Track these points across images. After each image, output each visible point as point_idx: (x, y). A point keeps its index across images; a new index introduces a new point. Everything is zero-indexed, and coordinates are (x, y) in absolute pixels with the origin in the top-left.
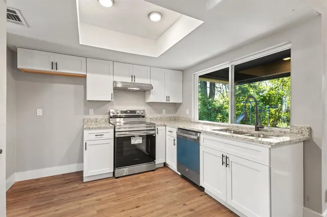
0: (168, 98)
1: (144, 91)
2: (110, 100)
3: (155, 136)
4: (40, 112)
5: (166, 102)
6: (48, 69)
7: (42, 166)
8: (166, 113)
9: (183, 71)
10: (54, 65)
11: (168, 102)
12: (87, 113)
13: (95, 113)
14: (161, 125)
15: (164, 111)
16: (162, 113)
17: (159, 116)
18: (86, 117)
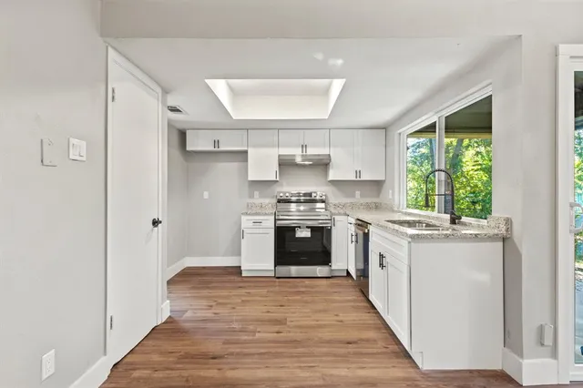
0: (358, 173)
1: (322, 164)
2: (274, 179)
3: (330, 230)
4: (206, 195)
5: (355, 179)
6: (211, 148)
7: (207, 254)
8: (361, 196)
9: (385, 128)
10: (216, 143)
11: (358, 179)
12: (251, 196)
13: (261, 197)
14: (339, 214)
15: (358, 193)
16: (354, 196)
17: (349, 200)
18: (251, 201)
